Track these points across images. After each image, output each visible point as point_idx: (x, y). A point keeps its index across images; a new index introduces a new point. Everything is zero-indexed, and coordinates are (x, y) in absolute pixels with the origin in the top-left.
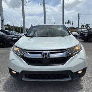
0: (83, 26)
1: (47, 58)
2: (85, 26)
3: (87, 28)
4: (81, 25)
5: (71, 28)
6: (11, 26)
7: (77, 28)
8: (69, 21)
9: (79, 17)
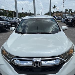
0: (67, 10)
1: (39, 67)
2: (68, 10)
3: (70, 12)
4: (65, 10)
5: (56, 12)
6: (5, 10)
7: (61, 12)
8: (55, 6)
9: (64, 2)
